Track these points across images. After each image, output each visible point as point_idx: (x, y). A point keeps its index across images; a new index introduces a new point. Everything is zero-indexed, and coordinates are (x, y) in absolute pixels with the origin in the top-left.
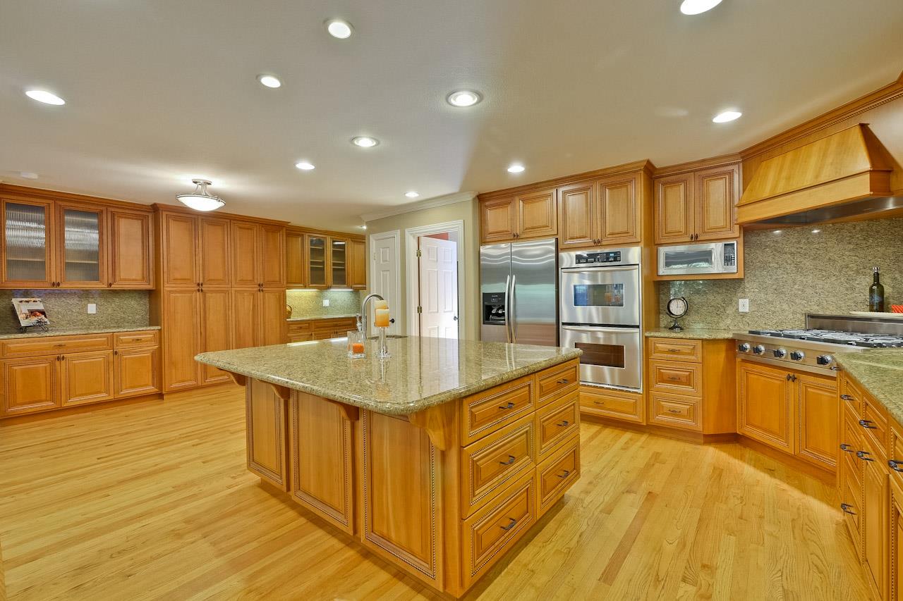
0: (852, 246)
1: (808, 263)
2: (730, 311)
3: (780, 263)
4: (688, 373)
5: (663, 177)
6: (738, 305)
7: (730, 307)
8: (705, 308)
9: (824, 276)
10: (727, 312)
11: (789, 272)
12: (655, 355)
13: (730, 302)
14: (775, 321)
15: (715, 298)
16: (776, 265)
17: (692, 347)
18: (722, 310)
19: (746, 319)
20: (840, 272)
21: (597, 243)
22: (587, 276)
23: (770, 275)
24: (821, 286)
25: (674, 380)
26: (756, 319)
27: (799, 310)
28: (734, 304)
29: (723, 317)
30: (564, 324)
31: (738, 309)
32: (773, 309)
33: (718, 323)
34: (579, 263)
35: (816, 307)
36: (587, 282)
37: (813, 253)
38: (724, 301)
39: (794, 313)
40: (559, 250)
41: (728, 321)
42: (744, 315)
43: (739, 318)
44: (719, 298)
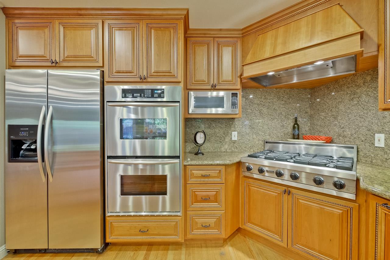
0: (283, 102)
1: (265, 110)
2: (227, 140)
3: (253, 109)
4: (215, 193)
5: (192, 37)
6: (232, 136)
7: (228, 137)
8: (214, 138)
9: (272, 119)
10: (226, 140)
11: (256, 115)
12: (191, 181)
13: (227, 134)
14: (250, 145)
15: (219, 130)
16: (251, 111)
17: (218, 171)
18: (223, 139)
19: (235, 145)
20: (278, 116)
21: (143, 80)
22: (132, 111)
23: (248, 117)
24: (270, 124)
25: (206, 200)
26: (241, 144)
27: (261, 139)
28: (229, 135)
29: (223, 143)
30: (109, 157)
31: (231, 138)
32: (249, 138)
33: (221, 147)
34: (125, 97)
35: (268, 137)
36: (133, 116)
37: (267, 104)
38: (224, 133)
39: (259, 140)
40: (105, 83)
41: (226, 146)
42: (234, 142)
43: (232, 144)
44: (222, 131)
